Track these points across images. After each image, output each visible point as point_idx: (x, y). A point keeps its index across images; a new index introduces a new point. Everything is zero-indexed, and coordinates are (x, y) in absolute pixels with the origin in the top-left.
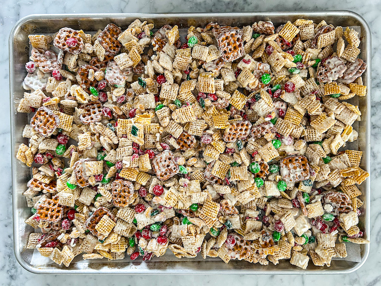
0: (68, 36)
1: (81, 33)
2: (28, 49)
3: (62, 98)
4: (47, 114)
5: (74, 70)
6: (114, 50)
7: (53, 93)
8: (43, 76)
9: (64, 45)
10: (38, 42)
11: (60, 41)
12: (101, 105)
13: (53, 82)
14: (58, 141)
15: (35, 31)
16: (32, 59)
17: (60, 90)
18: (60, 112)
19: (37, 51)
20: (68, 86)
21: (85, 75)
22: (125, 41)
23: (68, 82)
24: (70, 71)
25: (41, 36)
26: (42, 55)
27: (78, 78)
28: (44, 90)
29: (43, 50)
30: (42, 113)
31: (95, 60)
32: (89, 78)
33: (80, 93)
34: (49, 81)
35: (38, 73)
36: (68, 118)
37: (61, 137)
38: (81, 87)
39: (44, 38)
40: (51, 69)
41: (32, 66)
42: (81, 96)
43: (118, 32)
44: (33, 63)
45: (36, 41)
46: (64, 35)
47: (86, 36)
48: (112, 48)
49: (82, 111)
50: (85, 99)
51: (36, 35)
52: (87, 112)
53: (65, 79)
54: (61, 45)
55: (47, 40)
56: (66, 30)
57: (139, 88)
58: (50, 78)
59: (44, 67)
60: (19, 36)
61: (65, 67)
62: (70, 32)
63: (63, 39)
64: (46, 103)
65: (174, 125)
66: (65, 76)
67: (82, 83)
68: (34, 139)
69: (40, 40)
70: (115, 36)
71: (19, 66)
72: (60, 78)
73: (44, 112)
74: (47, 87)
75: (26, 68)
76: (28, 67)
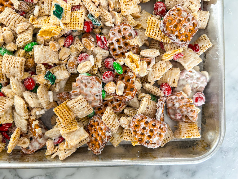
0: (150, 137)
1: (135, 142)
2: (203, 122)
3: (159, 58)
4: (177, 37)
5: (143, 95)
6: (94, 121)
7: (171, 66)
8: (184, 88)
9: (154, 126)
10: (189, 129)
11: (160, 130)
12: (111, 53)
13: (171, 80)
14: (164, 4)
15: (195, 143)
16: (198, 109)
17: (161, 69)
18: (162, 41)
19: (191, 119)
20: (152, 75)
21: (128, 88)
22: (78, 133)
23: (152, 80)
24: (149, 93)
25: (185, 138)
26: (185, 113)
27: (138, 85)
28: (183, 69)
29: (184, 120)
30: (184, 38)
31: (118, 109)
32: (123, 85)
33: (134, 64)
34: (176, 81)
35: (190, 92)
36: (151, 33)
37: (161, 10)
38: (134, 74)
39: (182, 135)
40: (174, 97)
41: (197, 100)
42: (133, 61)
43: (91, 144)
44: (196, 103)
45: (192, 131)
46: (155, 139)
47: (128, 138)
48: (96, 123)
49: (132, 42)
50: (129, 57)
51: (191, 138)
52: (127, 41)
53: (156, 84)
54: (158, 126)
55: (179, 133)
56: (153, 145)
57: (58, 72)
58: (175, 85)
59: (182, 98)
60: (213, 137)
61: (156, 98)
62: (148, 143)
63: (155, 133)
64: (178, 52)
65: (11, 23)
66: (155, 88)
67: (133, 78)
68: (194, 6)
69: (187, 132)
70: (93, 139)
71: (214, 101)
72: (162, 85)
73: (181, 38)
74: (179, 74)
75: (204, 97)
76: (202, 98)
